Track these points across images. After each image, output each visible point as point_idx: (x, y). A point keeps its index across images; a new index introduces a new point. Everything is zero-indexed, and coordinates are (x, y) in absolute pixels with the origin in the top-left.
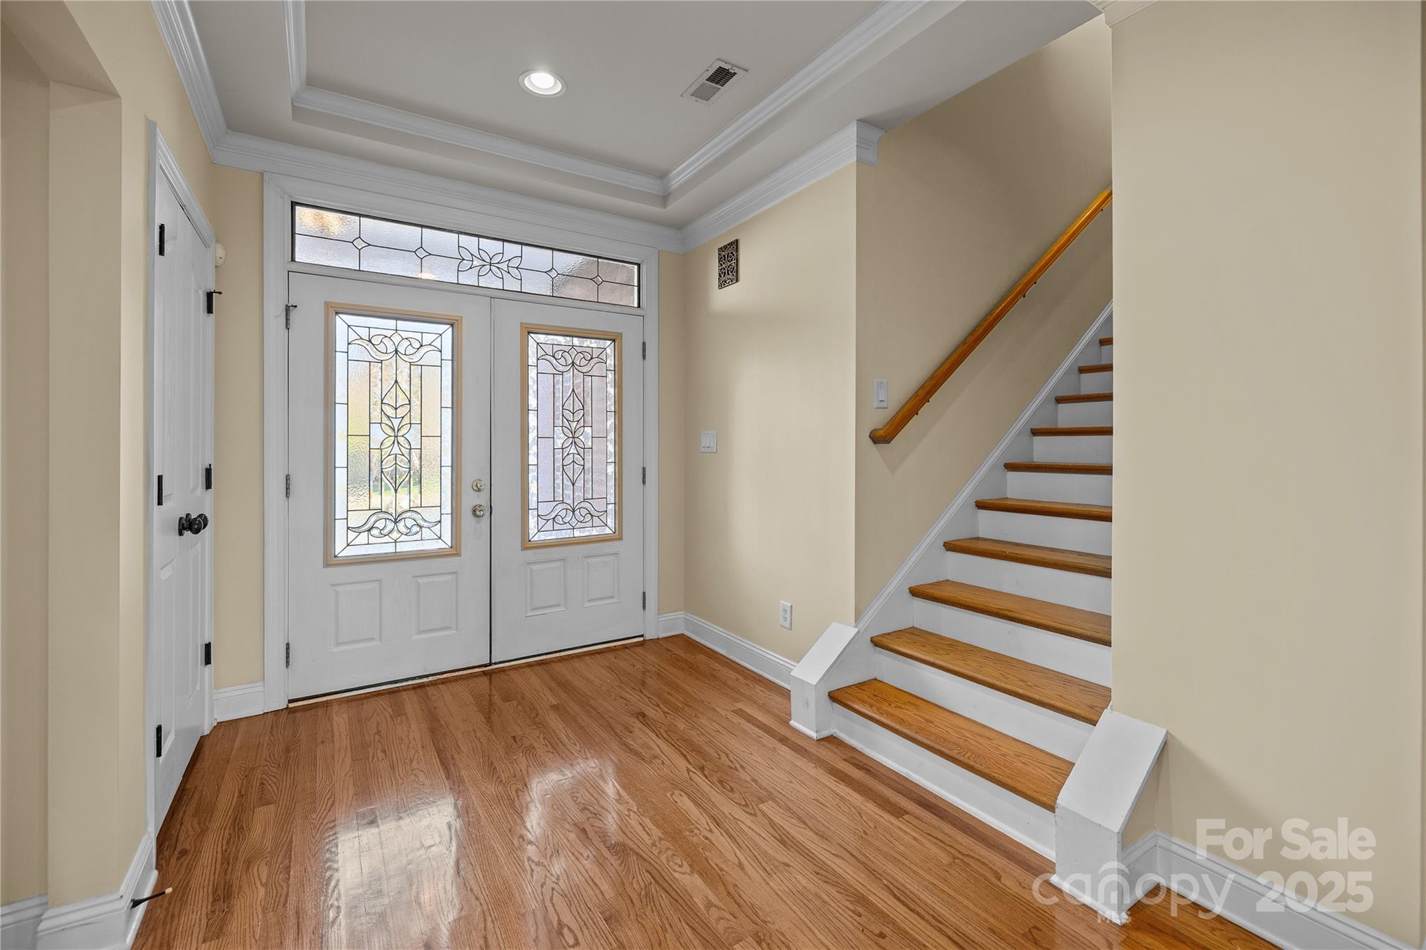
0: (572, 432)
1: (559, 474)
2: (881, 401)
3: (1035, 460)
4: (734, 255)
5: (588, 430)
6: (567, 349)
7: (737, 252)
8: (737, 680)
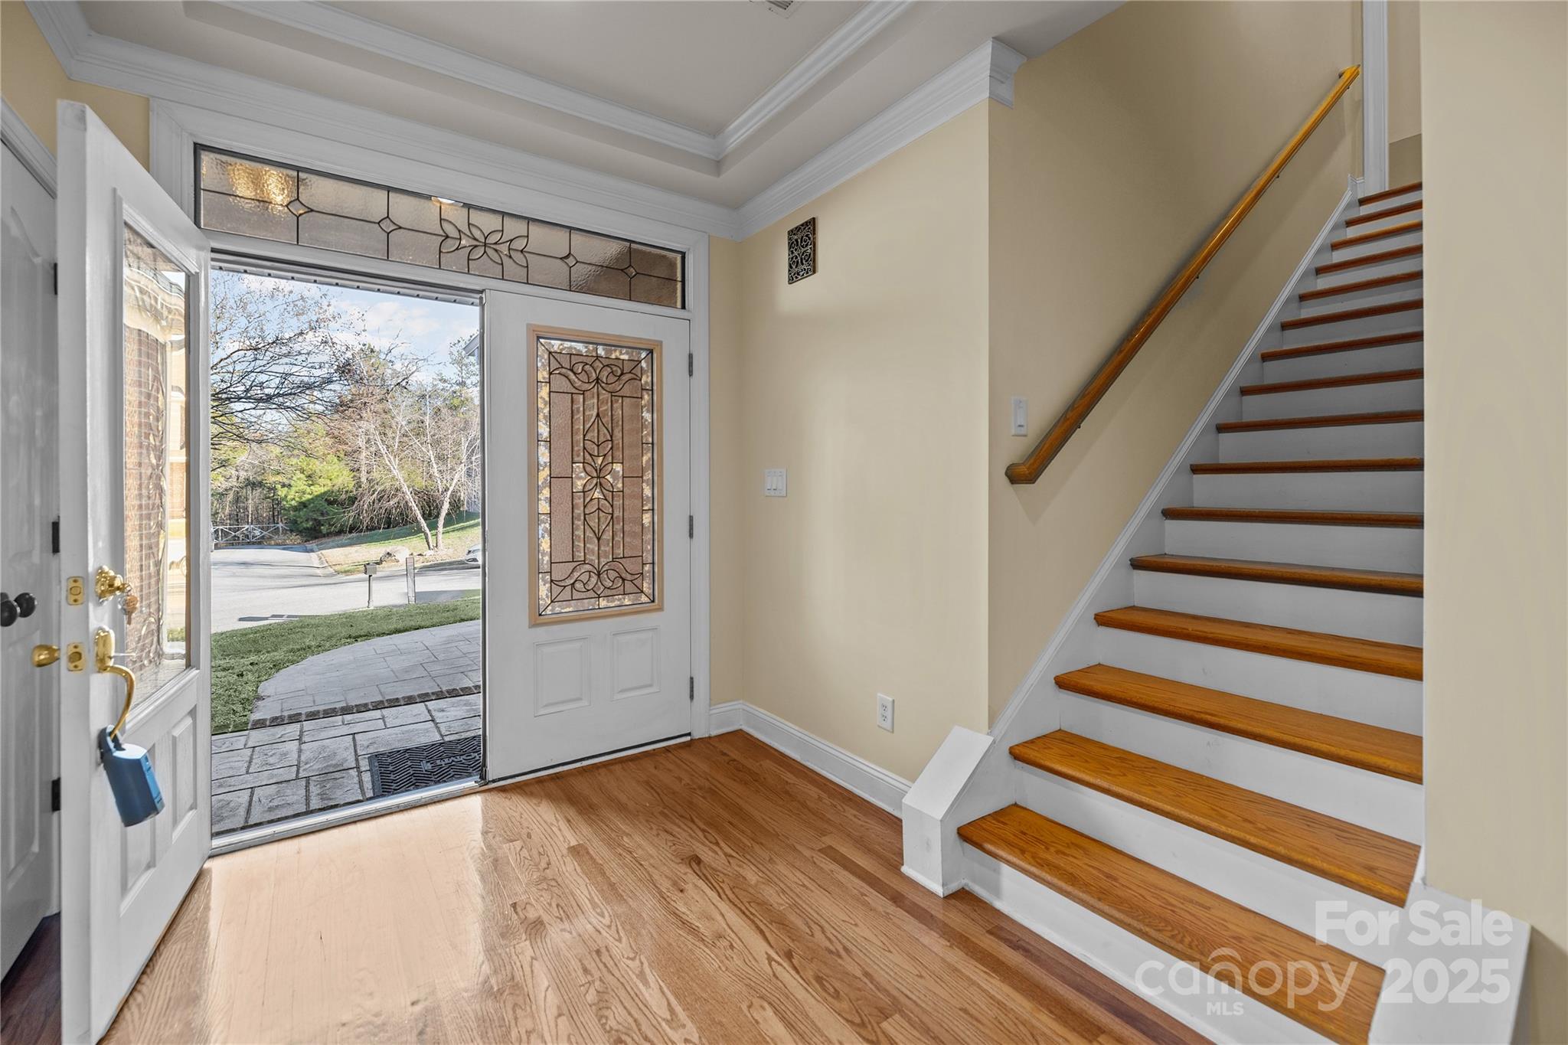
0: (596, 470)
1: (579, 523)
2: (1020, 426)
3: (1195, 505)
4: (810, 239)
5: (618, 467)
6: (590, 360)
7: (814, 234)
8: (820, 798)
